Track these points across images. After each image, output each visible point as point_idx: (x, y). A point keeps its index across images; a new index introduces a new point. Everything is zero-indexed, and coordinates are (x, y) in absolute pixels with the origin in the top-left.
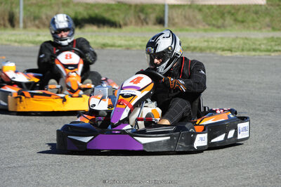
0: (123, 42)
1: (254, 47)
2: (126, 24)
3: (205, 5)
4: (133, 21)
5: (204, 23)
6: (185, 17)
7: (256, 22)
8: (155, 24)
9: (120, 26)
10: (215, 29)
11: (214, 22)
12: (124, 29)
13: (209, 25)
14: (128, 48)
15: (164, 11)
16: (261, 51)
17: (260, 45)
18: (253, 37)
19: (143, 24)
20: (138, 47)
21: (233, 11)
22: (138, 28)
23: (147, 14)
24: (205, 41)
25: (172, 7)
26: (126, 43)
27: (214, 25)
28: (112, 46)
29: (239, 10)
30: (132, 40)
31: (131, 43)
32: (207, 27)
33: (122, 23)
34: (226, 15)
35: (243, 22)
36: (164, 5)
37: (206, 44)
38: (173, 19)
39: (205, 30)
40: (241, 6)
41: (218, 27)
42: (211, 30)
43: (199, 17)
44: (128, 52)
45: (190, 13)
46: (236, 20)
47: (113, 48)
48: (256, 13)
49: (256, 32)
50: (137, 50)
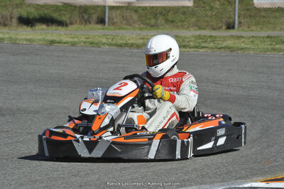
0: (69, 39)
1: (184, 44)
2: (71, 24)
3: (140, 7)
4: (78, 20)
5: (139, 23)
6: (123, 17)
7: (183, 21)
8: (97, 23)
9: (67, 25)
10: (148, 27)
11: (148, 21)
12: (70, 27)
13: (144, 24)
14: (73, 44)
15: (105, 12)
16: (190, 48)
17: (189, 42)
18: (182, 35)
19: (86, 24)
20: (82, 44)
21: (164, 12)
22: (82, 27)
23: (90, 14)
24: (141, 39)
25: (112, 8)
26: (71, 40)
27: (148, 24)
28: (59, 42)
29: (169, 11)
30: (77, 37)
31: (76, 40)
32: (142, 26)
33: (68, 22)
34: (158, 15)
35: (173, 22)
36: (105, 7)
37: (142, 41)
38: (113, 19)
39: (141, 29)
40: (171, 7)
41: (152, 26)
42: (146, 28)
43: (135, 17)
44: (73, 48)
45: (127, 13)
46: (167, 20)
47: (60, 45)
48: (184, 13)
49: (184, 31)
50: (82, 46)
